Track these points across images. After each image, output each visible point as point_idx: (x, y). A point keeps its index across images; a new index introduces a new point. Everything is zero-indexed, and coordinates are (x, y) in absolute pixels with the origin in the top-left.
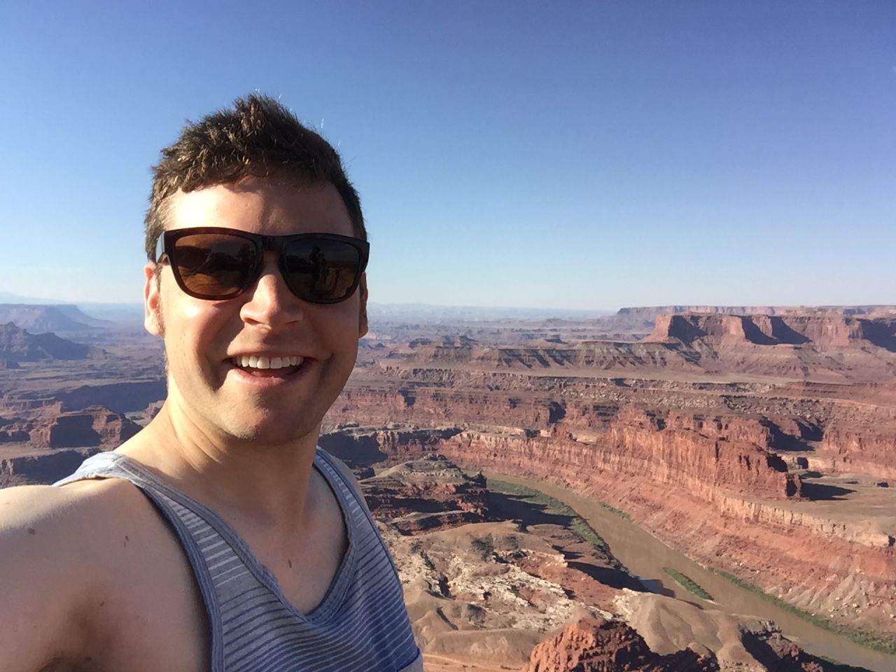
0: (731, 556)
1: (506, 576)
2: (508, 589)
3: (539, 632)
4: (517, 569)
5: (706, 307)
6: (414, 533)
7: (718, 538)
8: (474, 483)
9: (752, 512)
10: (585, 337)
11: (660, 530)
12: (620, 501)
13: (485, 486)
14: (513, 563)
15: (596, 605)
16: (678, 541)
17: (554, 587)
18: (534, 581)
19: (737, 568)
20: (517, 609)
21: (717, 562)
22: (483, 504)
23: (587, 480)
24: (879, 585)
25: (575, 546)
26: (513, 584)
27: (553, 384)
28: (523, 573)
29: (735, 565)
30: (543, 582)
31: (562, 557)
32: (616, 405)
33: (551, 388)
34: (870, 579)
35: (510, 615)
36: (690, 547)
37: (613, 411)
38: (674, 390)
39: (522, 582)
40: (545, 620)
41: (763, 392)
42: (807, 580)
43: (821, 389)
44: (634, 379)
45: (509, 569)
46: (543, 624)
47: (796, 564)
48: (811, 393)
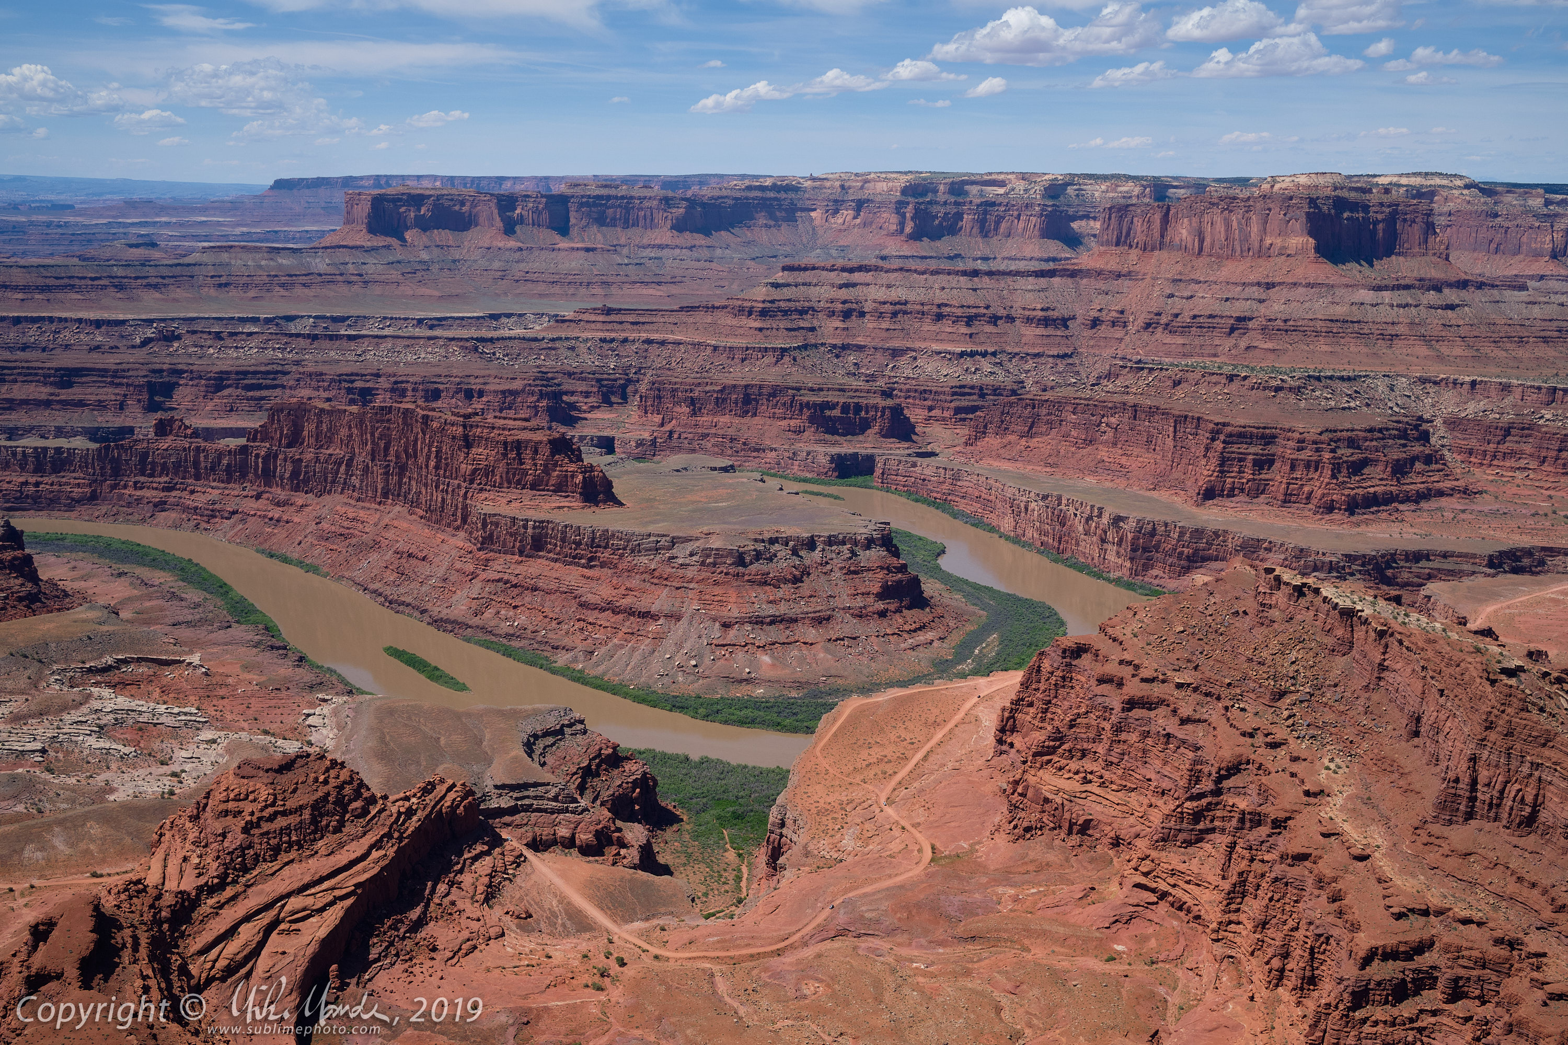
0: (498, 613)
1: (84, 709)
2: (92, 731)
3: (163, 798)
4: (106, 692)
5: (435, 178)
7: (477, 584)
9: (529, 535)
10: (207, 238)
11: (376, 586)
12: (300, 543)
13: (21, 546)
14: (97, 684)
15: (266, 733)
16: (408, 599)
17: (186, 714)
18: (144, 709)
19: (512, 632)
20: (114, 766)
21: (477, 627)
22: (20, 581)
23: (234, 512)
24: (726, 626)
25: (221, 635)
26: (102, 722)
27: (150, 333)
28: (120, 699)
29: (505, 627)
30: (162, 708)
31: (195, 659)
32: (280, 368)
33: (146, 342)
34: (714, 620)
35: (100, 779)
36: (429, 606)
37: (274, 379)
38: (386, 332)
39: (119, 716)
40: (174, 775)
41: (538, 329)
42: (621, 634)
43: (631, 319)
44: (310, 317)
45: (90, 695)
46: (168, 783)
47: (603, 610)
48: (615, 326)
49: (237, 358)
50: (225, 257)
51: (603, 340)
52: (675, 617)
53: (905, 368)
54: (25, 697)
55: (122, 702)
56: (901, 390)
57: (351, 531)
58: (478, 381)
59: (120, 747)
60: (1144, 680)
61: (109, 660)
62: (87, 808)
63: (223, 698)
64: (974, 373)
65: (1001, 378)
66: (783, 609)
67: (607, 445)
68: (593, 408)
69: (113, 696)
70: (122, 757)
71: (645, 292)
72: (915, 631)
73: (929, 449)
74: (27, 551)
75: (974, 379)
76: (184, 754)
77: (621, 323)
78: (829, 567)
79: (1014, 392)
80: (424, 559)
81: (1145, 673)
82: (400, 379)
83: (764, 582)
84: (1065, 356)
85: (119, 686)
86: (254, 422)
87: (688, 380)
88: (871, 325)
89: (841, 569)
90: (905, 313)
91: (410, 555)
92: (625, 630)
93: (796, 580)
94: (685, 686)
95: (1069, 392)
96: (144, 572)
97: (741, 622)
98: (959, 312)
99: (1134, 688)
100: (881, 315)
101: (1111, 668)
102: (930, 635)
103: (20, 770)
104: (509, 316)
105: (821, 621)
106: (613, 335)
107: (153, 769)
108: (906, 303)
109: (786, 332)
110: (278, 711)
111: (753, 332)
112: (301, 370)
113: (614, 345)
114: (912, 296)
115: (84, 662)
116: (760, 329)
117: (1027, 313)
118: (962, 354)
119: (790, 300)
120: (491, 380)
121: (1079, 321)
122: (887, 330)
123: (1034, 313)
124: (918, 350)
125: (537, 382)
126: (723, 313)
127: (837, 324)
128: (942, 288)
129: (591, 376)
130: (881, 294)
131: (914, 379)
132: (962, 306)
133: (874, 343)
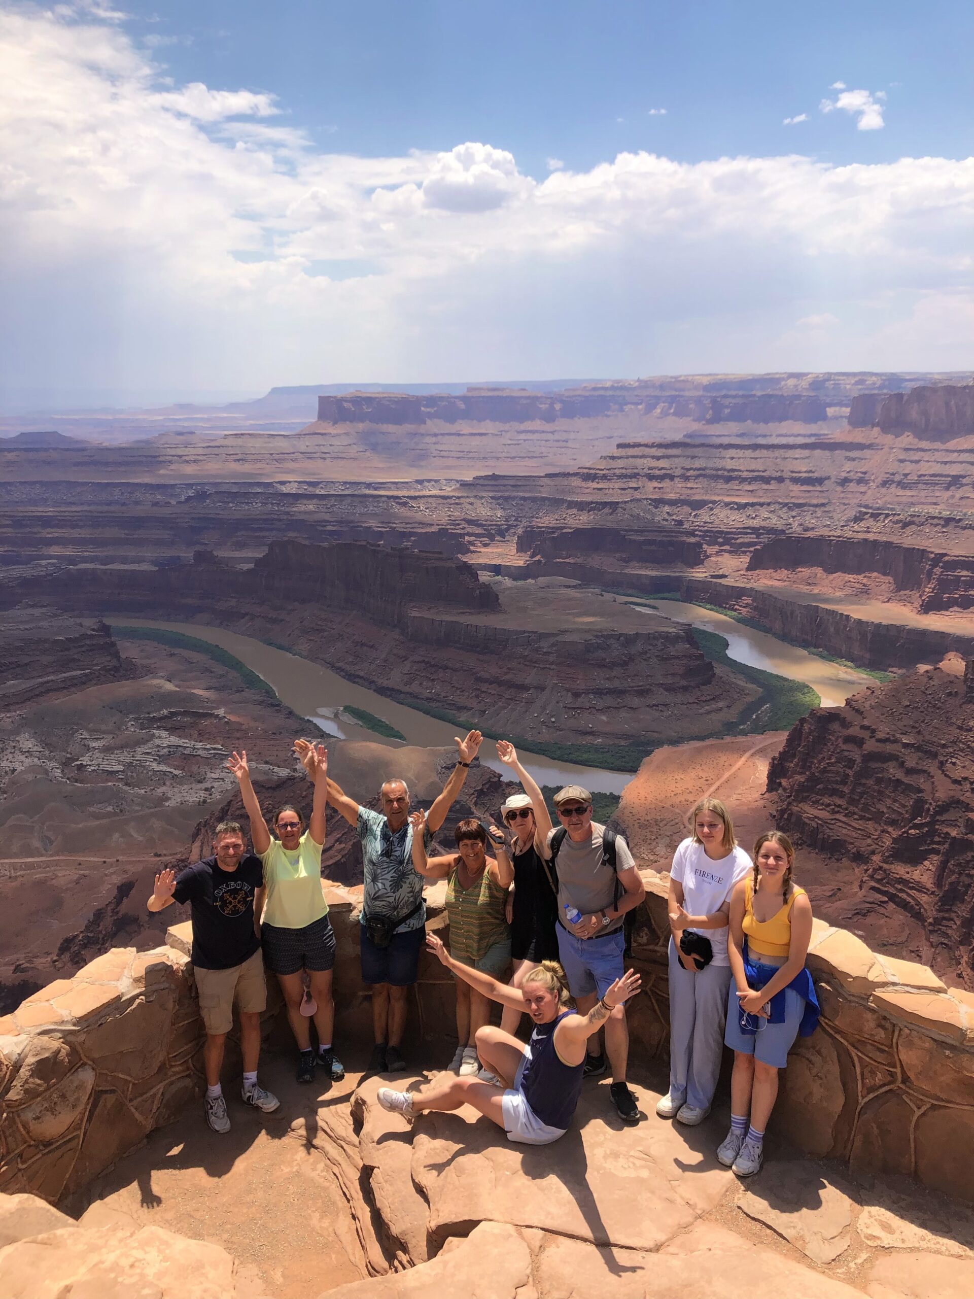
0: (421, 684)
1: (149, 745)
2: (154, 759)
3: (199, 805)
4: (164, 734)
5: (378, 385)
6: (12, 708)
7: (408, 664)
8: (94, 633)
9: (443, 632)
10: (227, 428)
11: (340, 664)
12: (289, 635)
13: (109, 635)
14: (158, 728)
15: (266, 763)
16: (362, 674)
17: (214, 749)
18: (188, 745)
19: (429, 696)
20: (168, 783)
21: (408, 693)
22: (109, 658)
23: (247, 614)
24: (576, 695)
25: (236, 697)
26: (161, 753)
27: (191, 493)
28: (173, 738)
29: (426, 693)
30: (199, 745)
31: (221, 712)
32: (276, 517)
33: (189, 499)
34: (568, 690)
35: (160, 791)
36: (375, 679)
37: (272, 524)
38: (346, 492)
39: (172, 750)
40: (206, 790)
41: (448, 490)
42: (503, 700)
43: (512, 482)
44: (295, 481)
45: (154, 735)
46: (203, 795)
47: (491, 683)
48: (502, 488)
49: (248, 510)
50: (239, 441)
51: (492, 498)
52: (542, 688)
53: (704, 516)
54: (111, 736)
55: (174, 740)
56: (700, 531)
57: (323, 627)
58: (408, 526)
59: (172, 770)
60: (879, 741)
61: (165, 712)
62: (152, 810)
63: (238, 739)
64: (753, 518)
65: (775, 522)
66: (616, 684)
67: (496, 569)
68: (486, 545)
69: (168, 736)
70: (173, 777)
71: (521, 463)
72: (708, 701)
73: (721, 572)
74: (113, 639)
75: (755, 523)
76: (213, 775)
77: (505, 486)
78: (648, 655)
79: (783, 532)
80: (372, 647)
81: (880, 735)
82: (356, 524)
83: (602, 665)
84: (823, 505)
85: (172, 730)
86: (259, 553)
87: (551, 525)
88: (680, 485)
89: (657, 656)
90: (704, 476)
91: (363, 645)
92: (507, 696)
93: (625, 663)
94: (546, 736)
95: (825, 532)
96: (187, 653)
97: (587, 692)
98: (745, 475)
99: (871, 746)
100: (687, 479)
101: (854, 731)
102: (721, 704)
103: (110, 784)
104: (429, 481)
105: (642, 693)
106: (500, 494)
107: (193, 785)
108: (704, 469)
109: (619, 491)
110: (275, 748)
111: (596, 491)
112: (290, 518)
113: (500, 501)
114: (710, 465)
115: (149, 713)
116: (600, 489)
117: (794, 475)
118: (747, 504)
119: (622, 468)
120: (416, 525)
121: (833, 480)
122: (692, 488)
123: (800, 475)
124: (714, 502)
125: (448, 527)
126: (575, 478)
127: (656, 484)
128: (732, 458)
129: (484, 523)
130: (688, 463)
131: (710, 523)
132: (747, 471)
133: (682, 498)
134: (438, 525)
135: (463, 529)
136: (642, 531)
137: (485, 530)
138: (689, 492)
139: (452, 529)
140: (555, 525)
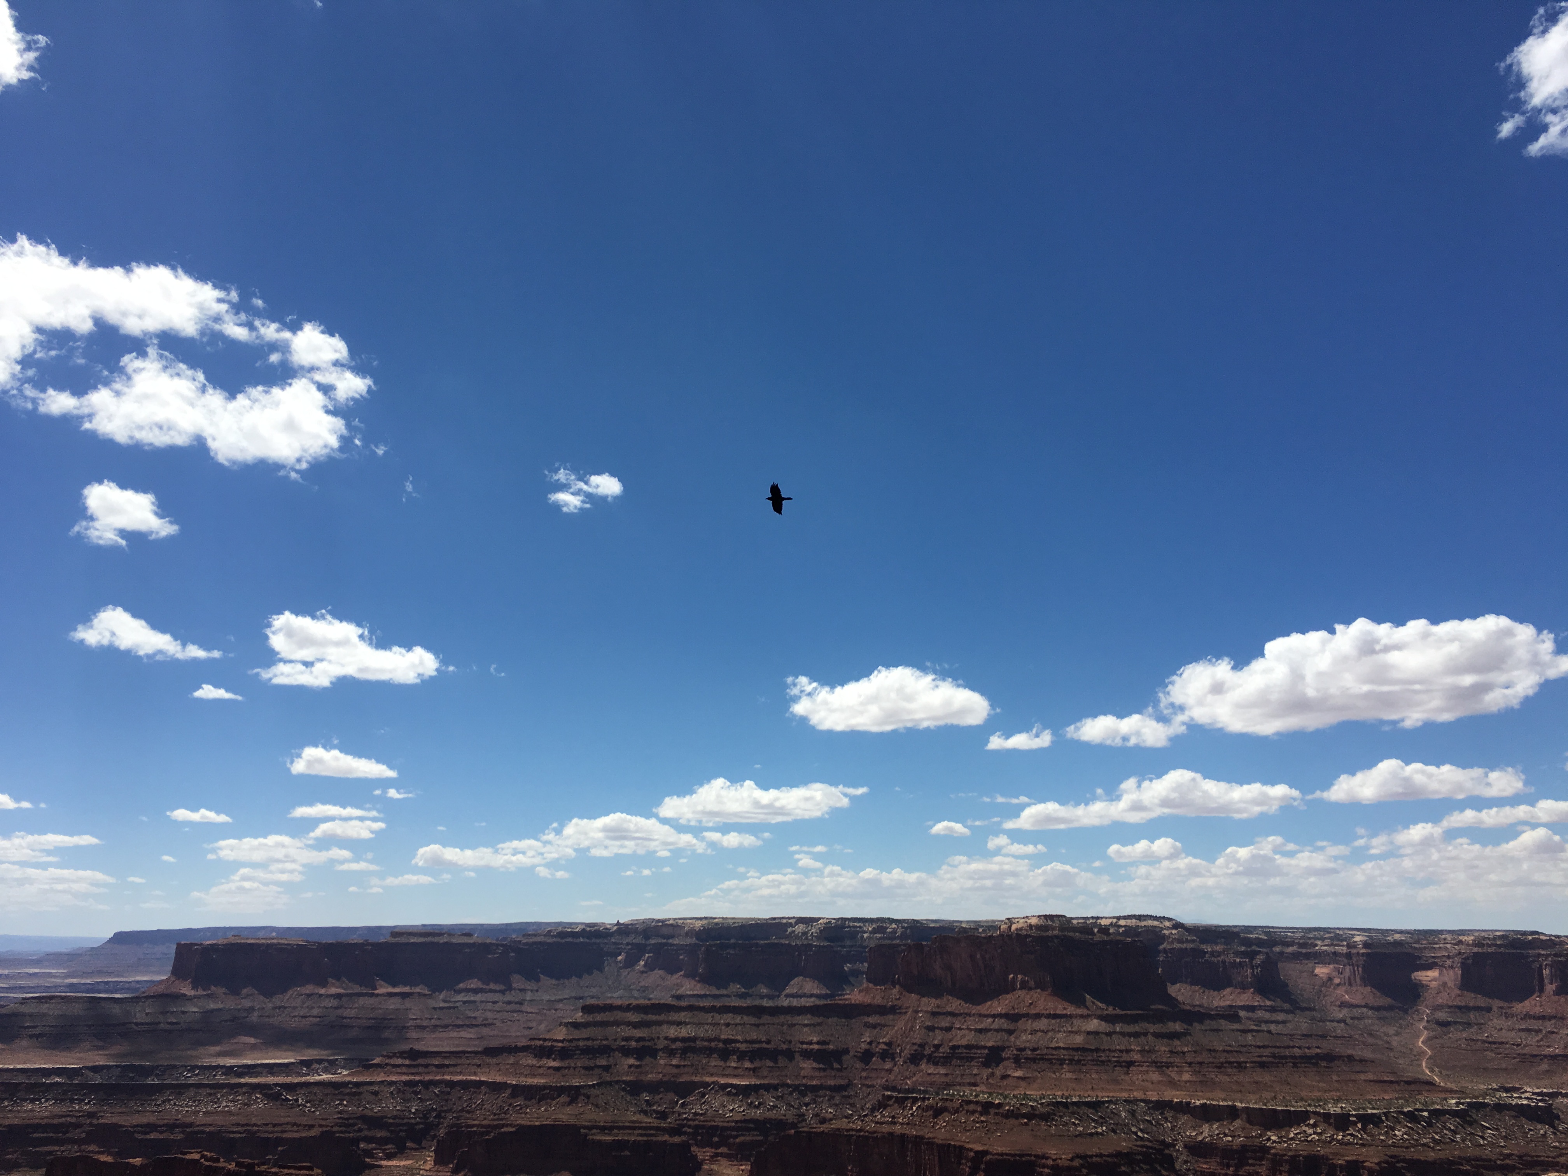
32: (73, 1120)
37: (66, 1132)
38: (193, 1081)
41: (343, 1074)
43: (437, 1061)
48: (421, 1069)
49: (31, 1110)
50: (44, 1007)
53: (694, 1105)
56: (689, 1126)
58: (276, 1129)
64: (757, 1107)
65: (783, 1112)
68: (389, 1157)
71: (454, 1034)
75: (760, 1114)
77: (426, 1066)
79: (794, 1125)
82: (196, 1129)
84: (842, 1087)
87: (485, 1122)
88: (662, 1062)
90: (694, 1049)
95: (843, 1124)
98: (743, 1047)
100: (671, 1053)
104: (319, 1062)
106: (417, 1078)
108: (695, 1040)
109: (583, 1072)
111: (551, 1071)
113: (418, 1088)
114: (700, 1033)
116: (557, 1069)
117: (804, 1046)
118: (747, 1089)
119: (588, 1039)
120: (289, 1128)
121: (851, 1053)
122: (677, 1066)
123: (811, 1047)
124: (706, 1085)
125: (335, 1129)
126: (525, 1053)
127: (631, 1061)
128: (728, 1025)
129: (391, 1121)
130: (672, 1032)
131: (702, 1114)
132: (746, 1041)
133: (665, 1079)
134: (321, 1126)
135: (360, 1130)
136: (611, 1128)
137: (391, 1132)
138: (675, 1071)
139: (341, 1132)
140: (491, 1123)
